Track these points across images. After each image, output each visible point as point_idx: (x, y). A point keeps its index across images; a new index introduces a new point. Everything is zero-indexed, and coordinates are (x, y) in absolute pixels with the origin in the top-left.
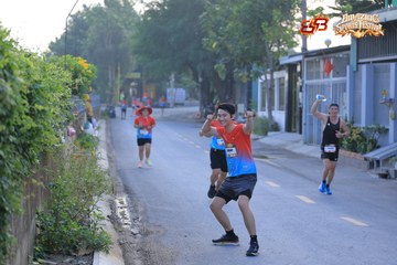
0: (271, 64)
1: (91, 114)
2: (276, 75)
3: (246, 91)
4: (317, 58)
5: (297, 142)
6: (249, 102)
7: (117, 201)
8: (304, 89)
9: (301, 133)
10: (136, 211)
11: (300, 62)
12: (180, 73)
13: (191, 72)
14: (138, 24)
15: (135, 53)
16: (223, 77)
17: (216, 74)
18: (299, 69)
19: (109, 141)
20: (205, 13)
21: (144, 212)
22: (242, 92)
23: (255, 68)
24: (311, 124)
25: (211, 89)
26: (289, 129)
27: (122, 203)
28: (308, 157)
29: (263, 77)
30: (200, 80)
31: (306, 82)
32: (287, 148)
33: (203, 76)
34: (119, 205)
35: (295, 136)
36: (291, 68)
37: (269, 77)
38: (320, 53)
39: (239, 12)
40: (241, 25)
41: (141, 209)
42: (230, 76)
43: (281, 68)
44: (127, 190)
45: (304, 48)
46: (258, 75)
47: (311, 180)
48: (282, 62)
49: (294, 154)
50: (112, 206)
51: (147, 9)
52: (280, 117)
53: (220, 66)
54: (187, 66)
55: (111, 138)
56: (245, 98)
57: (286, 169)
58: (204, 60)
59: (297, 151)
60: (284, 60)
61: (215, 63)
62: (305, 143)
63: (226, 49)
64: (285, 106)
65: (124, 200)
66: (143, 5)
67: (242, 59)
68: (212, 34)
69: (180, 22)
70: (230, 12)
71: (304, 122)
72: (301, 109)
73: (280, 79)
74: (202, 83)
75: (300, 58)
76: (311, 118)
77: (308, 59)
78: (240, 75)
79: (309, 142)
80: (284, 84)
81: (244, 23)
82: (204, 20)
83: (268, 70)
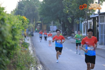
0: (87, 18)
1: (26, 35)
2: (89, 21)
3: (78, 27)
4: (103, 15)
7: (38, 67)
8: (99, 26)
11: (97, 17)
12: (55, 21)
13: (59, 21)
14: (41, 5)
15: (40, 14)
17: (68, 21)
18: (97, 19)
19: (32, 44)
20: (64, 1)
22: (76, 27)
23: (81, 19)
24: (102, 38)
25: (66, 26)
28: (102, 49)
29: (84, 22)
30: (62, 23)
31: (100, 23)
34: (39, 69)
36: (94, 19)
37: (86, 22)
40: (77, 4)
42: (73, 21)
43: (90, 19)
45: (99, 12)
46: (82, 21)
48: (91, 17)
53: (69, 19)
54: (58, 18)
55: (33, 43)
56: (77, 29)
58: (63, 17)
61: (67, 17)
62: (100, 44)
63: (71, 13)
65: (41, 67)
67: (77, 16)
68: (67, 8)
69: (55, 4)
71: (99, 37)
73: (90, 22)
74: (62, 24)
75: (98, 15)
76: (102, 36)
77: (101, 16)
78: (76, 21)
79: (101, 44)
80: (91, 24)
81: (78, 4)
82: (64, 3)
83: (86, 19)
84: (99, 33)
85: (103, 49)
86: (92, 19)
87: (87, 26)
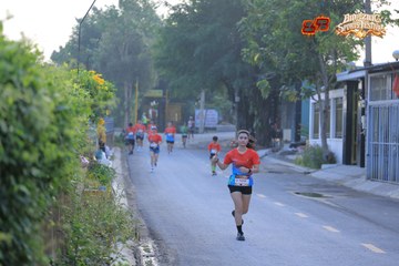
0: (325, 81)
1: (104, 140)
2: (333, 94)
3: (294, 113)
4: (383, 74)
5: (358, 177)
6: (298, 127)
7: (142, 248)
8: (367, 112)
9: (362, 165)
10: (166, 261)
11: (362, 79)
12: (212, 91)
13: (226, 90)
14: (160, 31)
15: (158, 66)
16: (265, 96)
17: (257, 92)
18: (360, 86)
19: (126, 174)
20: (244, 19)
21: (177, 262)
22: (289, 114)
23: (305, 84)
24: (376, 155)
25: (250, 112)
26: (347, 160)
27: (147, 250)
28: (373, 195)
29: (316, 97)
30: (237, 99)
31: (369, 103)
32: (347, 184)
33: (240, 94)
34: (144, 253)
35: (356, 170)
36: (352, 84)
37: (323, 96)
38: (386, 68)
39: (287, 16)
40: (289, 33)
41: (172, 259)
42: (274, 94)
43: (338, 86)
44: (153, 235)
45: (368, 62)
46: (309, 94)
47: (377, 224)
48: (339, 79)
49: (355, 191)
50: (136, 255)
51: (172, 12)
52: (336, 145)
53: (263, 83)
54: (221, 81)
55: (129, 170)
56: (293, 122)
57: (346, 210)
58: (242, 75)
59: (357, 188)
60: (342, 76)
61: (255, 80)
62: (368, 178)
63: (269, 63)
64: (343, 133)
65: (150, 246)
66: (167, 8)
67: (289, 75)
68: (254, 44)
70: (276, 17)
71: (366, 153)
72: (363, 137)
73: (336, 99)
74: (239, 103)
75: (362, 74)
76: (376, 148)
77: (373, 75)
78: (287, 93)
79: (373, 177)
80: (341, 106)
81: (294, 31)
82: (243, 27)
83: (323, 88)
84: (367, 138)
85: (377, 193)
86: (346, 87)
87: (326, 113)
